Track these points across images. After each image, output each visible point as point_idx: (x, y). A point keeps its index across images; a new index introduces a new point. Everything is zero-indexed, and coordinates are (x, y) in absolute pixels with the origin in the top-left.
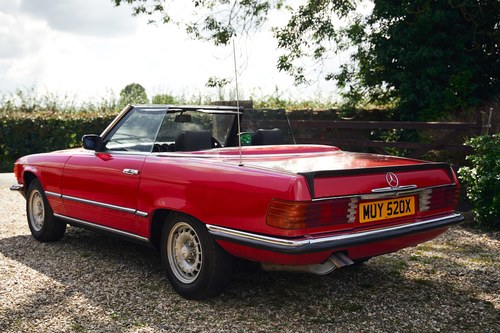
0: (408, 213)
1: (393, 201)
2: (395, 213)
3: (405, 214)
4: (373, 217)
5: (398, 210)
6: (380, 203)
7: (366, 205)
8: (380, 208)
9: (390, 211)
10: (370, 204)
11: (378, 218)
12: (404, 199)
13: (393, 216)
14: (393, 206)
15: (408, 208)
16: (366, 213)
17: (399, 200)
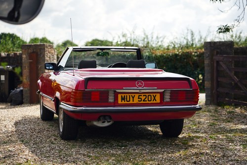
0: (155, 102)
1: (143, 95)
2: (144, 101)
3: (152, 102)
4: (127, 101)
5: (147, 99)
6: (133, 95)
7: (123, 95)
8: (133, 98)
9: (140, 100)
10: (126, 95)
11: (131, 102)
12: (152, 94)
13: (142, 102)
14: (143, 98)
15: (155, 99)
16: (123, 99)
17: (147, 95)
